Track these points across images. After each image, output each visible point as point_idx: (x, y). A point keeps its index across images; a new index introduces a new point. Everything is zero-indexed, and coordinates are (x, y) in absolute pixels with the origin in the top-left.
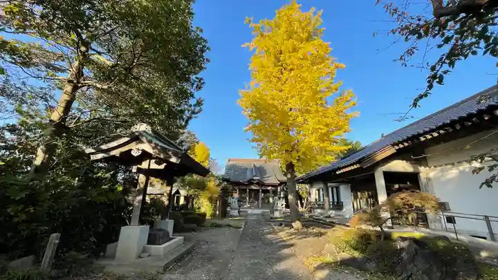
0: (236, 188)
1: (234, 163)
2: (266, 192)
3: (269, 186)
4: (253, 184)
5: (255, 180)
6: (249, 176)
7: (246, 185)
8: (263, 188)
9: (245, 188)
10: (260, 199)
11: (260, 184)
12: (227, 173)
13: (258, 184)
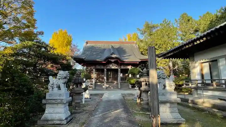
0: (92, 67)
1: (92, 45)
2: (125, 71)
3: (128, 64)
4: (111, 63)
5: (113, 58)
6: (106, 55)
7: (104, 65)
8: (122, 67)
9: (102, 67)
10: (119, 79)
11: (118, 62)
12: (84, 53)
13: (116, 63)
